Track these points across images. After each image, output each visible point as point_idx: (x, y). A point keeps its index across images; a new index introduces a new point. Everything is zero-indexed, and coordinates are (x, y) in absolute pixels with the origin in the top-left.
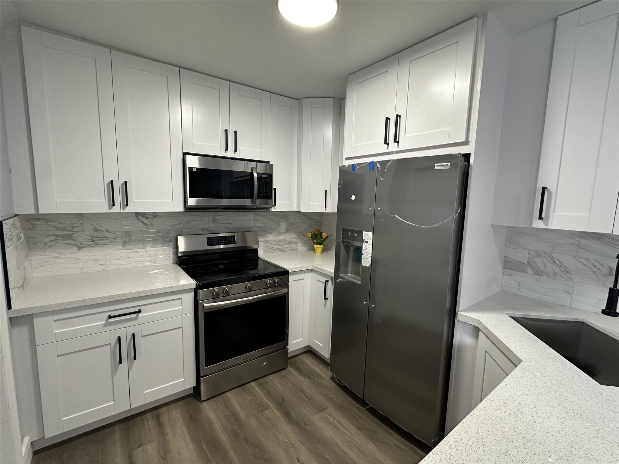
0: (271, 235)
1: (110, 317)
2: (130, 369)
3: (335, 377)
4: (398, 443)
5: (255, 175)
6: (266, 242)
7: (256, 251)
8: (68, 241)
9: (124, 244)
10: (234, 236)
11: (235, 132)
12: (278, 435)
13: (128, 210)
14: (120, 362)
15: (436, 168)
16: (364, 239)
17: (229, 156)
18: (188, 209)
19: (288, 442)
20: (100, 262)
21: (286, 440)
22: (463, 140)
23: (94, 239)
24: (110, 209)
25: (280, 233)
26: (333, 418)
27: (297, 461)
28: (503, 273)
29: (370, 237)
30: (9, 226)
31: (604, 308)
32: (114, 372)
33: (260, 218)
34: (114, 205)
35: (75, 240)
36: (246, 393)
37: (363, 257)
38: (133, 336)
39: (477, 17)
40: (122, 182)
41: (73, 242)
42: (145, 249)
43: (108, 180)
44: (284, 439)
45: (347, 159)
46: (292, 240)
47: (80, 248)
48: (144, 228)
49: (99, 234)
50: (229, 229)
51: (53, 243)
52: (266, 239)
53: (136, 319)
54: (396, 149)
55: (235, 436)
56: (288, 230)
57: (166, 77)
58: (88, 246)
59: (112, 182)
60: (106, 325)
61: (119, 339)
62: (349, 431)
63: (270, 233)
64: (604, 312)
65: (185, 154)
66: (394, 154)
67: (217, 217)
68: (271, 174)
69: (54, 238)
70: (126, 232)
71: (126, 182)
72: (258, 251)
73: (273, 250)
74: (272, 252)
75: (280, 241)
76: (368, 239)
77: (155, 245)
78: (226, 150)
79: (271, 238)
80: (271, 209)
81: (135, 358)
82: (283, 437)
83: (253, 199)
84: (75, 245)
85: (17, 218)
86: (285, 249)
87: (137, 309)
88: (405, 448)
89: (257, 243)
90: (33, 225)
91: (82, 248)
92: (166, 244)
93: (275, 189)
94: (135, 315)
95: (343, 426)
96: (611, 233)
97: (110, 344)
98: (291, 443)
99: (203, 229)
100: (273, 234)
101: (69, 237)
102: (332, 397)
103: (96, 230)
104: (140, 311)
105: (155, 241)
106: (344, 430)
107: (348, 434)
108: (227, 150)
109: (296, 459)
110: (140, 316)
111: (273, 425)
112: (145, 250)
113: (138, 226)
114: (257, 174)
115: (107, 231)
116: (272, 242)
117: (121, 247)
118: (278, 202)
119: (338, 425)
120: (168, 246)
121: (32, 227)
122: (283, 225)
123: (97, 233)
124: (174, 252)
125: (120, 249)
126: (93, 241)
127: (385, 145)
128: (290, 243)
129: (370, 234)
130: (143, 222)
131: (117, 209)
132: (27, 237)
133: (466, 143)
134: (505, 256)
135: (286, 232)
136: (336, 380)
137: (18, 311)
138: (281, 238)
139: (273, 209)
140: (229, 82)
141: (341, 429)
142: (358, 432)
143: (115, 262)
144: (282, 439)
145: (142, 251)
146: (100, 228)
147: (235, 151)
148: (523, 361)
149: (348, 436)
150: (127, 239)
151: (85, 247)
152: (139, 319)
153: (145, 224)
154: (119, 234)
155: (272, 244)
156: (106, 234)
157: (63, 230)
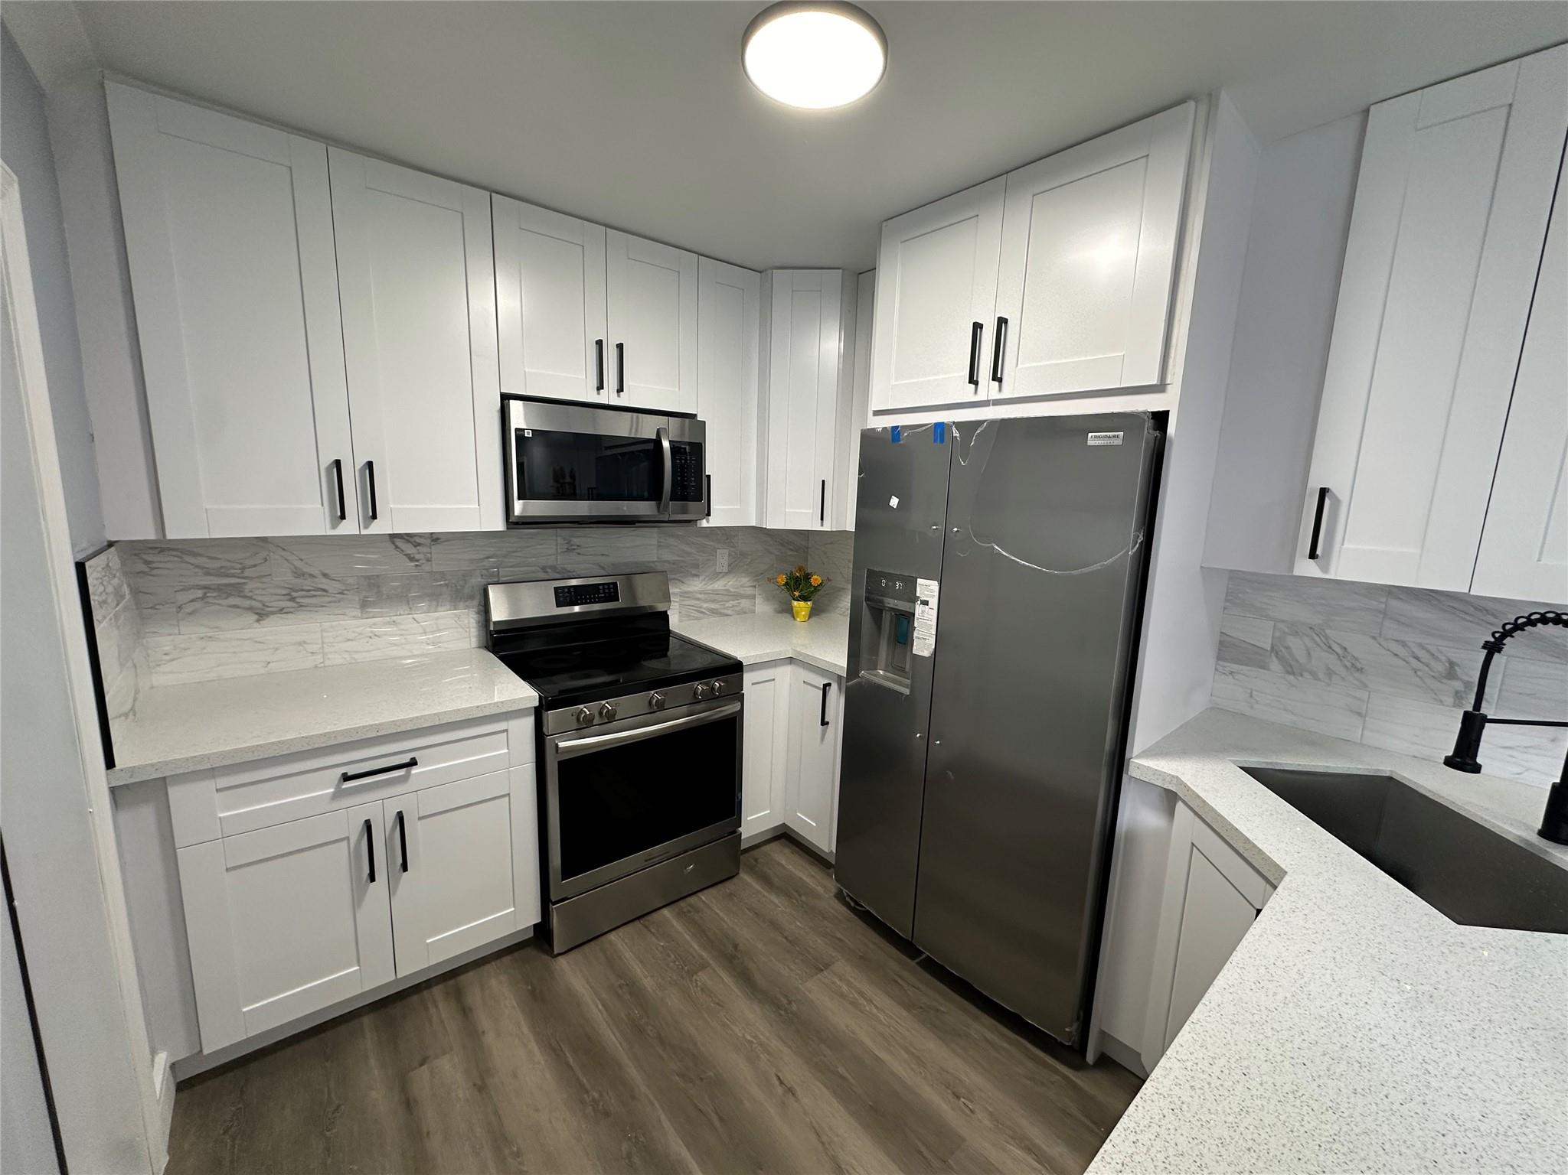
0: (695, 579)
1: (346, 778)
2: (394, 893)
3: (845, 894)
4: (989, 1035)
5: (666, 444)
6: (685, 595)
7: (664, 617)
8: (232, 601)
9: (364, 605)
10: (615, 584)
11: (620, 347)
12: (731, 1026)
13: (378, 528)
14: (372, 878)
15: (1090, 443)
16: (918, 595)
17: (605, 402)
18: (514, 523)
19: (755, 1041)
20: (310, 648)
21: (749, 1038)
22: (1155, 382)
23: (294, 594)
24: (334, 526)
25: (716, 576)
26: (848, 983)
27: (777, 1083)
28: (1216, 669)
29: (933, 591)
30: (98, 572)
31: (1450, 753)
32: (357, 900)
33: (671, 541)
34: (343, 517)
35: (250, 598)
36: (652, 932)
37: (915, 634)
38: (400, 817)
39: (1194, 99)
40: (361, 462)
41: (247, 603)
42: (415, 616)
43: (327, 460)
44: (744, 1034)
46: (742, 591)
47: (261, 615)
48: (410, 567)
49: (307, 584)
50: (603, 568)
51: (198, 605)
52: (685, 588)
53: (404, 779)
54: (995, 395)
55: (636, 1030)
56: (732, 569)
57: (460, 214)
58: (281, 611)
59: (338, 463)
60: (338, 795)
61: (368, 826)
62: (884, 1012)
63: (695, 575)
64: (1449, 762)
65: (506, 398)
66: (989, 405)
67: (575, 541)
68: (701, 444)
69: (200, 593)
70: (369, 578)
71: (370, 464)
72: (668, 616)
73: (702, 612)
74: (698, 619)
75: (716, 593)
76: (927, 596)
77: (437, 606)
78: (600, 387)
79: (696, 585)
80: (701, 524)
81: (405, 867)
82: (743, 1031)
83: (661, 500)
84: (251, 609)
85: (113, 549)
86: (726, 612)
87: (406, 759)
88: (1005, 1045)
89: (667, 598)
90: (147, 563)
91: (268, 615)
92: (462, 604)
93: (709, 477)
94: (401, 772)
95: (870, 1001)
96: (1467, 591)
97: (348, 838)
98: (761, 1045)
99: (544, 569)
100: (701, 578)
101: (237, 590)
102: (842, 937)
103: (299, 574)
104: (413, 763)
105: (434, 597)
106: (875, 1011)
107: (883, 1020)
108: (603, 389)
109: (775, 1078)
110: (413, 772)
111: (718, 1004)
112: (414, 619)
113: (396, 567)
114: (671, 442)
115: (325, 575)
116: (699, 596)
117: (358, 613)
118: (715, 507)
119: (862, 1001)
120: (467, 607)
121: (143, 567)
122: (722, 558)
123: (299, 581)
124: (479, 622)
125: (351, 618)
126: (293, 599)
127: (971, 385)
128: (737, 596)
129: (934, 585)
130: (406, 554)
131: (350, 527)
132: (136, 592)
134: (1221, 633)
135: (729, 572)
136: (848, 899)
137: (132, 770)
138: (719, 585)
139: (704, 524)
140: (603, 228)
141: (868, 1009)
142: (905, 1013)
143: (346, 646)
144: (740, 1035)
145: (406, 621)
146: (307, 570)
147: (620, 390)
148: (1289, 873)
149: (882, 1023)
150: (372, 594)
151: (273, 613)
152: (412, 779)
153: (412, 559)
154: (351, 581)
155: (698, 599)
156: (323, 583)
157: (219, 573)
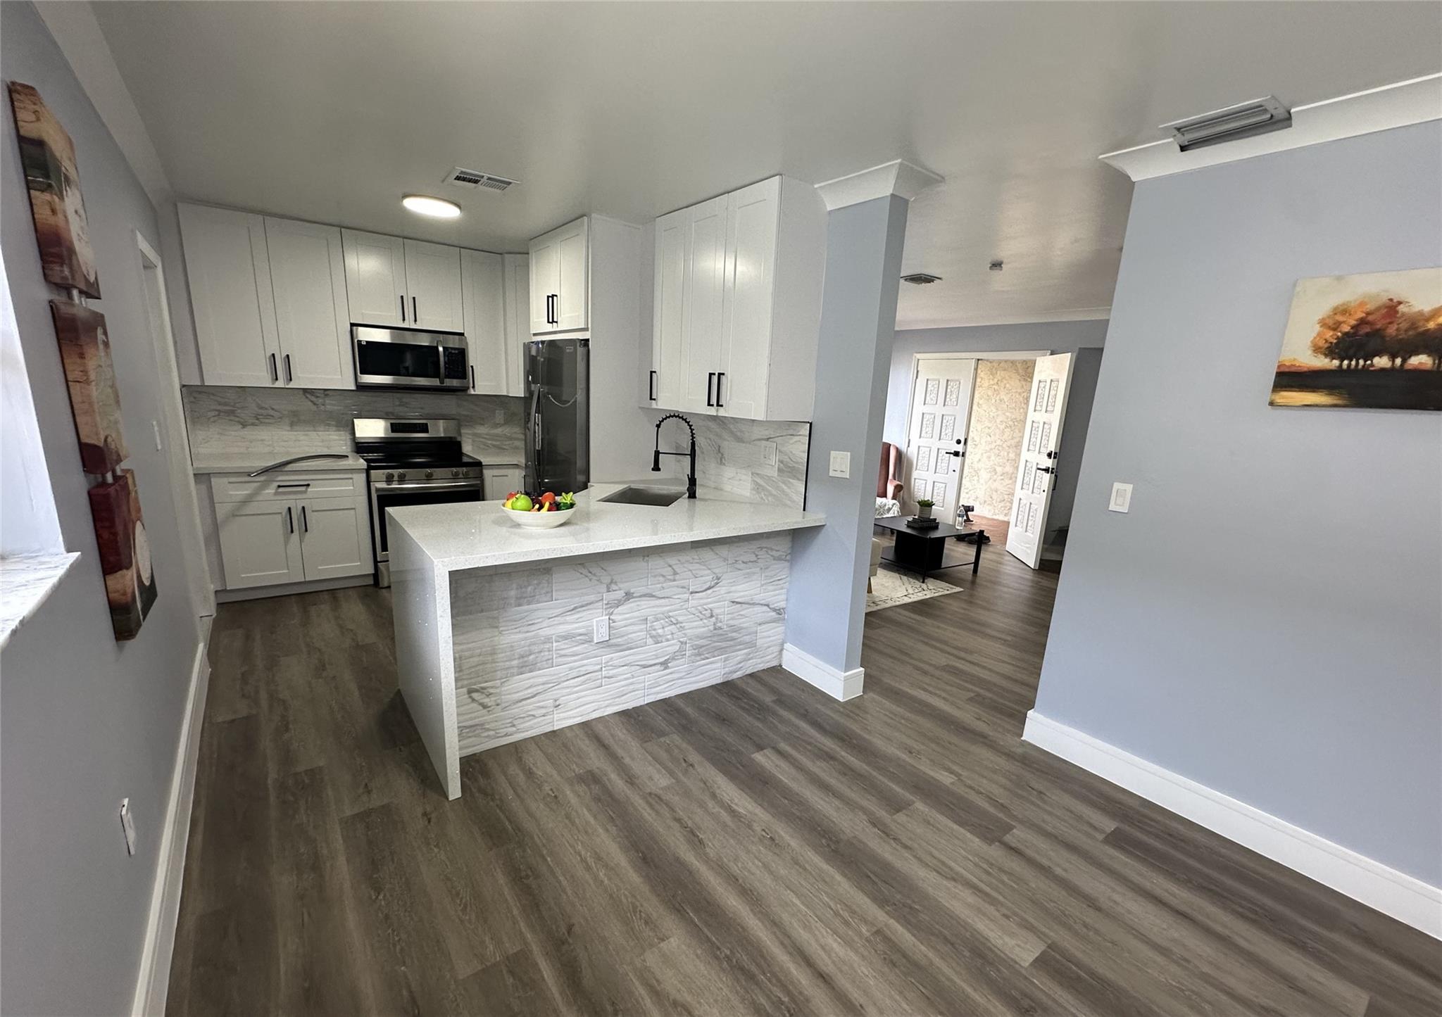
0: (481, 425)
1: (279, 486)
2: (303, 542)
5: (441, 349)
6: (474, 434)
7: (459, 445)
8: (232, 418)
9: (292, 424)
10: (427, 423)
11: (414, 298)
13: (291, 385)
14: (292, 532)
17: (408, 327)
18: (360, 386)
22: (585, 327)
23: (259, 417)
24: (273, 384)
25: (496, 426)
29: (539, 419)
31: (652, 466)
32: (287, 541)
33: (465, 403)
34: (277, 379)
35: (238, 417)
37: (536, 440)
38: (303, 508)
40: (284, 355)
41: (237, 419)
43: (269, 354)
45: (535, 335)
46: (514, 436)
47: (244, 425)
48: (314, 408)
49: (264, 412)
50: (421, 415)
51: (216, 418)
52: (475, 430)
53: (305, 491)
54: (553, 328)
56: (507, 422)
57: (325, 240)
58: (253, 424)
59: (273, 355)
60: (276, 494)
61: (289, 509)
64: (653, 470)
65: (352, 325)
67: (404, 400)
68: (464, 349)
69: (217, 413)
70: (294, 412)
71: (288, 356)
73: (488, 446)
74: (487, 450)
75: (497, 435)
77: (329, 428)
78: (404, 320)
79: (482, 430)
80: (470, 391)
81: (306, 530)
83: (440, 377)
84: (239, 422)
86: (505, 447)
87: (305, 483)
90: (195, 398)
91: (246, 425)
92: (340, 427)
93: (472, 367)
94: (303, 489)
97: (281, 513)
99: (387, 413)
100: (486, 426)
101: (232, 412)
103: (259, 406)
104: (308, 485)
105: (327, 424)
108: (406, 321)
110: (309, 489)
112: (317, 433)
113: (305, 405)
114: (444, 348)
115: (273, 409)
116: (485, 436)
117: (289, 428)
118: (479, 383)
120: (346, 431)
121: (193, 400)
122: (500, 416)
123: (260, 411)
124: (350, 438)
125: (286, 430)
126: (258, 419)
127: (546, 324)
128: (510, 439)
130: (312, 401)
131: (280, 384)
133: (586, 329)
135: (505, 424)
138: (499, 431)
139: (472, 392)
140: (403, 239)
143: (283, 444)
145: (313, 434)
146: (264, 405)
147: (416, 321)
150: (295, 419)
151: (249, 425)
152: (308, 493)
153: (315, 404)
154: (285, 413)
155: (485, 438)
156: (272, 412)
157: (226, 404)
